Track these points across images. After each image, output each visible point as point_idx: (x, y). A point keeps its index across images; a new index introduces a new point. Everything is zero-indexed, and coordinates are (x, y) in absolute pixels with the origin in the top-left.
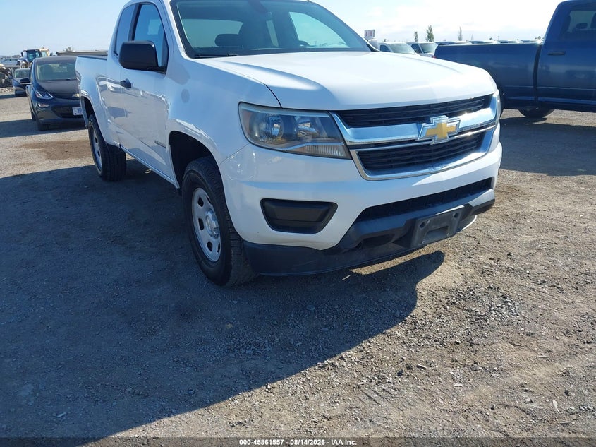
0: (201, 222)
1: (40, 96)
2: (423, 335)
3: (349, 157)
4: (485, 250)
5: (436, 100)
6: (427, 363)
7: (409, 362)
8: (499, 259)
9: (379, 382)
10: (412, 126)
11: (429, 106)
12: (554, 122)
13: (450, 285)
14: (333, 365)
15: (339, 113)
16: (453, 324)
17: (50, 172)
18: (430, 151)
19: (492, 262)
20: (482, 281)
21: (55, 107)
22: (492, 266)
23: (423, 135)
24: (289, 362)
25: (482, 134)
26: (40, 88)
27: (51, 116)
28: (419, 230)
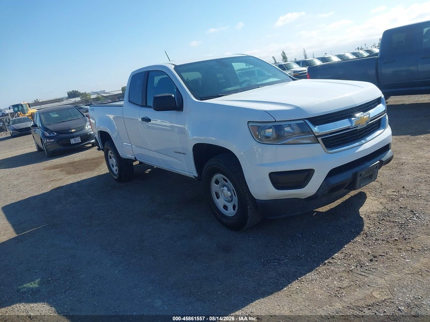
0: (217, 194)
1: (48, 134)
2: (374, 239)
3: (317, 142)
4: (387, 187)
5: (356, 104)
6: (384, 253)
7: (373, 254)
8: (398, 191)
9: (362, 267)
10: (346, 120)
11: (352, 108)
12: (393, 103)
13: (377, 210)
14: (329, 262)
15: (309, 119)
16: (389, 231)
17: (78, 182)
18: (356, 133)
19: (395, 193)
20: (394, 205)
21: (59, 140)
22: (396, 196)
23: (353, 125)
24: (302, 265)
25: (380, 119)
26: (46, 129)
27: (57, 147)
28: (359, 178)
